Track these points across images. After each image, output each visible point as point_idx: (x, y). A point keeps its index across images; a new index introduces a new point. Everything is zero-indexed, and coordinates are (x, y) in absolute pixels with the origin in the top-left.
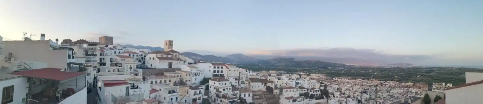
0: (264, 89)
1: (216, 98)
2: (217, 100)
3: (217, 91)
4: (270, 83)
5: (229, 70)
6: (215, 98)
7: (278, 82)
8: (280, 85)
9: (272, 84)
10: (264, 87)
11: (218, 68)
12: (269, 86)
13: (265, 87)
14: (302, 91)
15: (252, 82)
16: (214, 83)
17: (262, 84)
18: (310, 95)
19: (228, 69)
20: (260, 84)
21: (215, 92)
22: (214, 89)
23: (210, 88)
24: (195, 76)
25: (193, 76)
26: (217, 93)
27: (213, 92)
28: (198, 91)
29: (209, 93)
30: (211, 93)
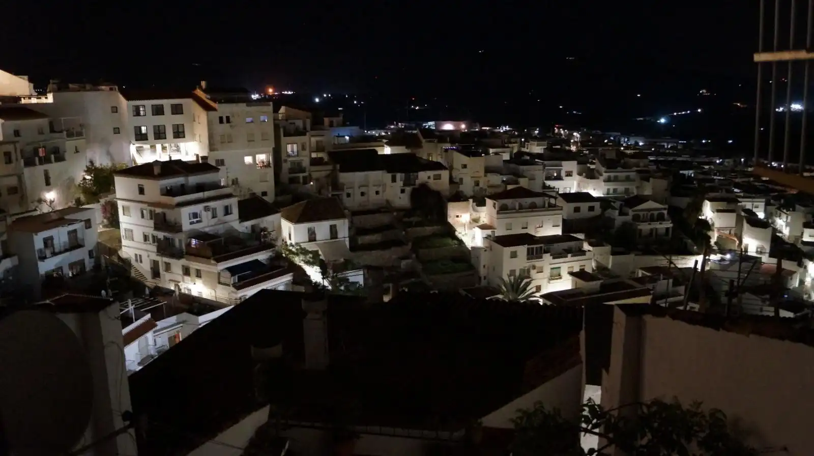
0: (403, 200)
1: (162, 260)
2: (168, 267)
3: (157, 227)
4: (431, 173)
5: (215, 115)
6: (155, 265)
7: (465, 166)
8: (477, 184)
9: (438, 177)
10: (403, 191)
11: (158, 111)
12: (424, 186)
13: (408, 189)
14: (577, 210)
15: (343, 170)
16: (141, 191)
17: (394, 180)
18: (613, 231)
19: (212, 113)
20: (387, 177)
21: (150, 231)
22: (143, 216)
23: (124, 214)
24: (41, 163)
25: (29, 163)
26: (161, 235)
27: (143, 233)
28: (60, 235)
29: (124, 242)
30: (135, 239)
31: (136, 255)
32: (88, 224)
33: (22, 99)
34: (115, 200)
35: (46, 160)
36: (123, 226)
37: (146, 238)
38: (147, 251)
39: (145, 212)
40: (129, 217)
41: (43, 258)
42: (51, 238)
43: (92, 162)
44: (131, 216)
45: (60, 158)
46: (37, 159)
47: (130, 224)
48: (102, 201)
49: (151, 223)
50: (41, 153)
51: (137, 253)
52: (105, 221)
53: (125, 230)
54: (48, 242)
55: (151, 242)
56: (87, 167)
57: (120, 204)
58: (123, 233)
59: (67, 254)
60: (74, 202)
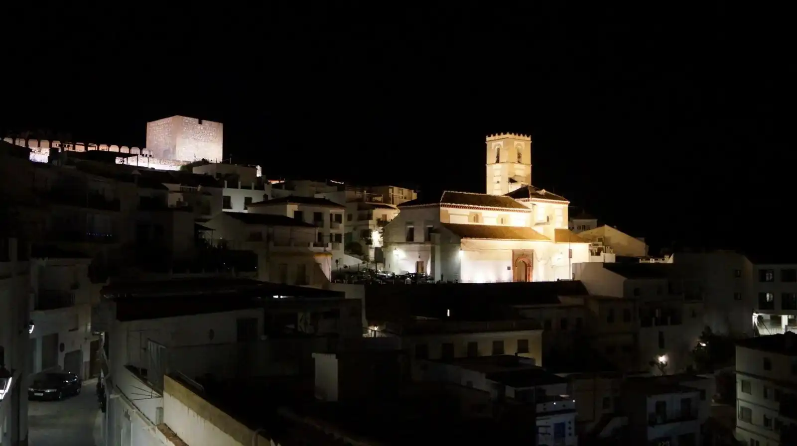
11: (789, 276)
21: (774, 415)
22: (766, 396)
23: (742, 391)
24: (656, 324)
25: (646, 323)
26: (786, 421)
27: (765, 416)
28: (673, 402)
29: (739, 423)
30: (753, 422)
31: (752, 440)
32: (703, 394)
33: (640, 260)
34: (735, 372)
35: (662, 322)
36: (740, 404)
37: (767, 422)
38: (767, 438)
39: (768, 391)
40: (748, 395)
41: (653, 423)
42: (664, 404)
43: (708, 329)
44: (751, 394)
45: (676, 321)
46: (654, 319)
47: (748, 402)
48: (717, 372)
49: (777, 405)
50: (658, 313)
51: (753, 438)
52: (719, 395)
53: (742, 408)
54: (661, 406)
55: (773, 428)
56: (703, 333)
57: (739, 378)
58: (739, 410)
59: (678, 424)
60: (685, 369)
